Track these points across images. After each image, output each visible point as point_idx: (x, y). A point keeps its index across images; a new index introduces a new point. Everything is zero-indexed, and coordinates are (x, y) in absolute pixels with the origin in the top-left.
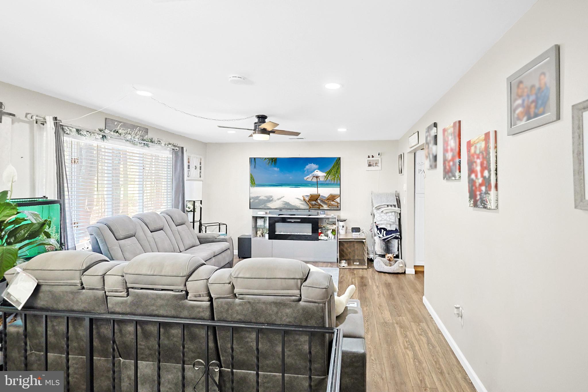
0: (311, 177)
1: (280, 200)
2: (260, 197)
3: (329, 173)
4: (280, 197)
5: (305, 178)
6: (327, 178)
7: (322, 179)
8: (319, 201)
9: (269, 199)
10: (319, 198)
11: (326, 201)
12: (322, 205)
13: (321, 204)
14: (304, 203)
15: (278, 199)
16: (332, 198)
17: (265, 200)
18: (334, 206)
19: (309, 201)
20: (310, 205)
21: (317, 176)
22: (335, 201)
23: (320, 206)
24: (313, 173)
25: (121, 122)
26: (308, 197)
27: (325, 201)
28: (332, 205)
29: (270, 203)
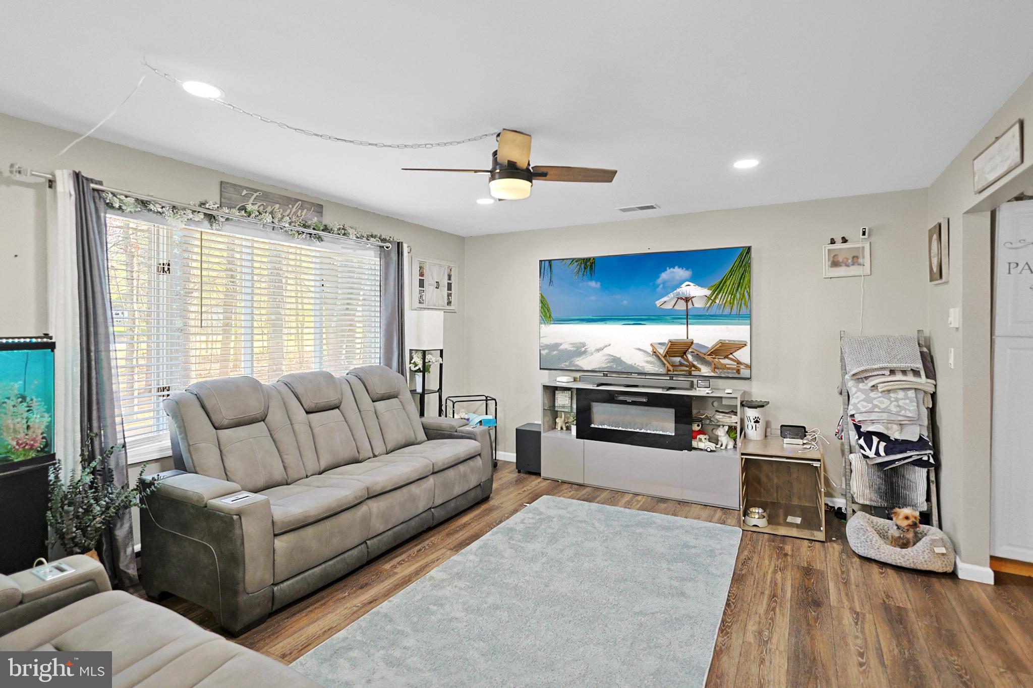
0: (671, 300)
1: (601, 353)
2: (561, 344)
3: (718, 289)
4: (602, 346)
5: (658, 303)
6: (714, 301)
7: (698, 304)
8: (690, 357)
9: (580, 350)
10: (690, 350)
11: (709, 358)
12: (699, 366)
13: (695, 363)
14: (653, 359)
15: (598, 350)
16: (724, 349)
17: (571, 351)
18: (729, 369)
19: (665, 356)
20: (667, 364)
21: (686, 298)
22: (731, 356)
23: (693, 369)
24: (678, 290)
25: (256, 191)
26: (664, 347)
27: (706, 357)
28: (724, 367)
29: (581, 358)
